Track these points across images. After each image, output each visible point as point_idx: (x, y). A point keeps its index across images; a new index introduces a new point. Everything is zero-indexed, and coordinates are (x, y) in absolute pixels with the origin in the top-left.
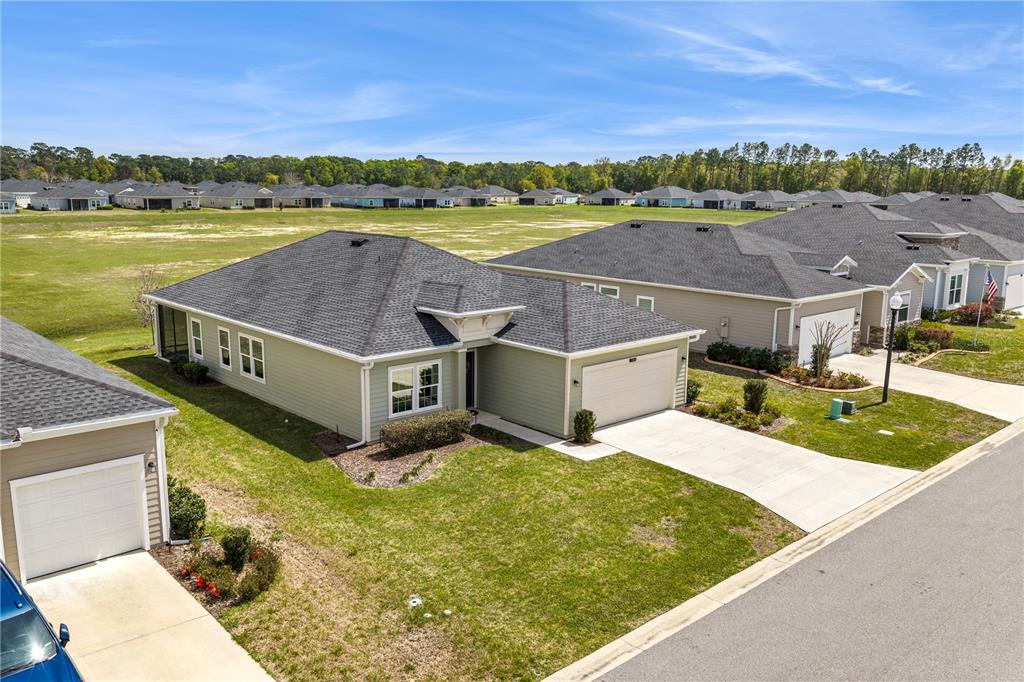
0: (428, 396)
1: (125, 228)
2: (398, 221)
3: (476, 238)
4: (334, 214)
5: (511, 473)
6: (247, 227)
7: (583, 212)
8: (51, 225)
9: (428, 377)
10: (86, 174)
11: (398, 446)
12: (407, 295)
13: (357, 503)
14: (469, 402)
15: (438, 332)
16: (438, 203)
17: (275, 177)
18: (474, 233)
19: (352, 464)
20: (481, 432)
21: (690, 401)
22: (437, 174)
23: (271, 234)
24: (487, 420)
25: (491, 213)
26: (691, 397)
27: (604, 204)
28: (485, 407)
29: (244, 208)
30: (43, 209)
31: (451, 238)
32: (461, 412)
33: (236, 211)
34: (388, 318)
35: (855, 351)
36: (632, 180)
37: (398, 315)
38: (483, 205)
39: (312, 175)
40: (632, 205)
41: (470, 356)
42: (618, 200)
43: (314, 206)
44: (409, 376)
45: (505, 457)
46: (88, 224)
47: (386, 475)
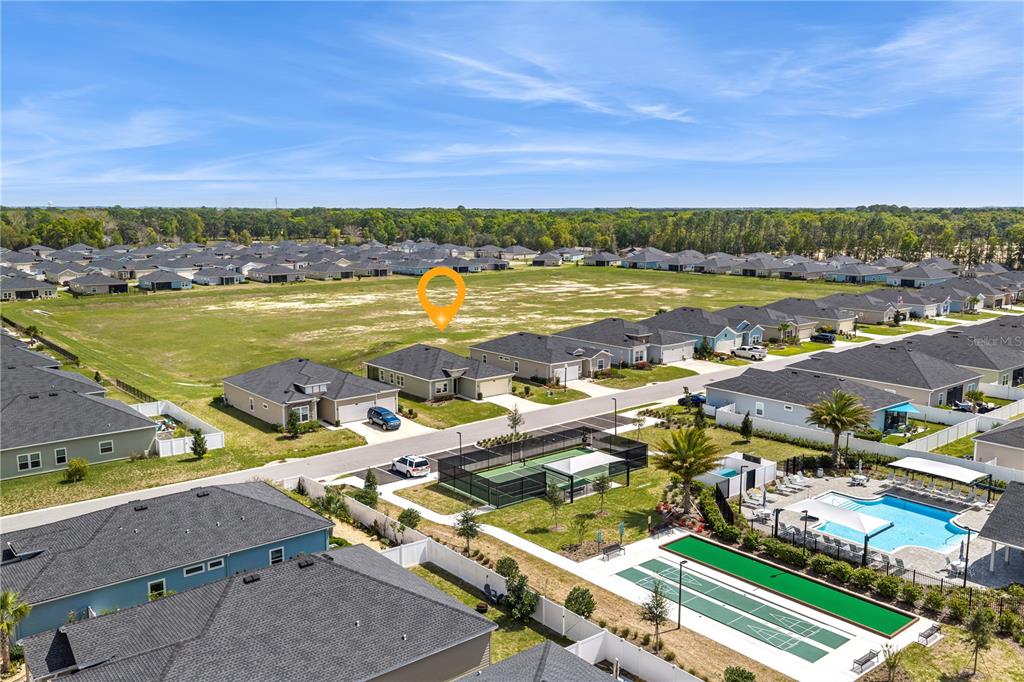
0: (445, 390)
1: (263, 299)
2: (440, 287)
3: (491, 305)
4: (395, 282)
5: (460, 405)
6: (339, 295)
7: (580, 273)
8: (218, 297)
9: (445, 385)
10: (194, 237)
11: (438, 400)
12: (440, 365)
13: (430, 409)
14: (455, 391)
15: (447, 374)
16: (469, 269)
17: (338, 231)
18: (490, 300)
19: (428, 404)
20: (457, 398)
21: (513, 391)
22: (473, 227)
23: (358, 302)
24: (459, 396)
25: (509, 276)
26: (514, 391)
27: (597, 265)
28: (460, 393)
29: (334, 279)
30: (206, 284)
31: (474, 305)
32: (453, 393)
33: (329, 282)
34: (435, 371)
35: (580, 378)
36: (633, 236)
37: (438, 370)
38: (503, 269)
39: (370, 232)
40: (618, 267)
41: (455, 380)
42: (608, 262)
43: (381, 275)
44: (440, 386)
45: (460, 402)
46: (239, 296)
47: (435, 405)
